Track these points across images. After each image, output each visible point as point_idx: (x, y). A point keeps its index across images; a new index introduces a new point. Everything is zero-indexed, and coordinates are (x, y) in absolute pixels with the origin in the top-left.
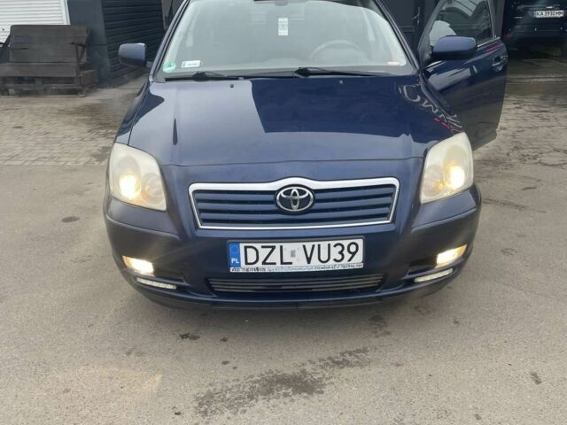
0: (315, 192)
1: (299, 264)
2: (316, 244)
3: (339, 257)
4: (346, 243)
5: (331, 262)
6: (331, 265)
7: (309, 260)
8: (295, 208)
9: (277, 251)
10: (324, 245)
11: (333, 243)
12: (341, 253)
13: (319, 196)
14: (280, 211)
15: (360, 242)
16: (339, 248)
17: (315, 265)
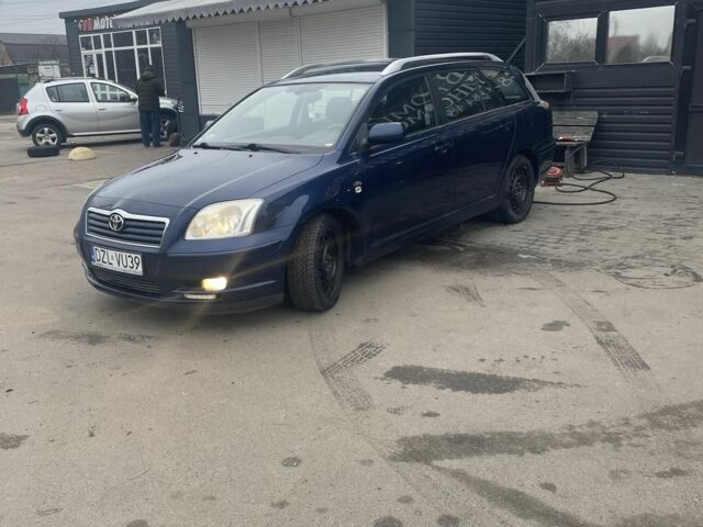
0: (126, 220)
1: (115, 267)
2: (121, 253)
3: (132, 266)
4: (133, 256)
5: (128, 268)
6: (128, 270)
7: (119, 263)
8: (116, 228)
9: (106, 254)
10: (124, 254)
11: (128, 255)
12: (132, 262)
13: (128, 223)
14: (110, 229)
15: (139, 256)
16: (131, 259)
17: (121, 269)
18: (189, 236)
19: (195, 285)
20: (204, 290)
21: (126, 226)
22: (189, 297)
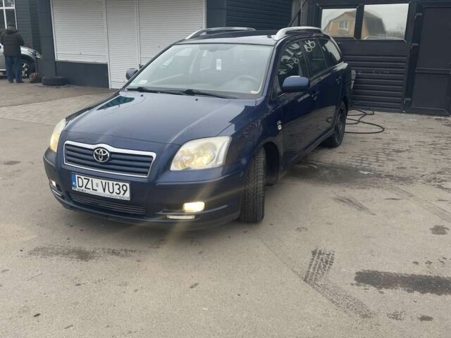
0: (112, 153)
1: (100, 192)
2: (107, 181)
3: (118, 192)
4: (121, 184)
5: (114, 194)
6: (114, 196)
7: (104, 190)
8: (101, 160)
9: (90, 182)
10: (111, 182)
11: (115, 183)
12: (119, 189)
13: (113, 156)
14: (94, 161)
15: (128, 185)
16: (118, 187)
17: (107, 194)
18: (173, 167)
19: (178, 208)
20: (184, 212)
21: (111, 158)
22: (171, 217)
